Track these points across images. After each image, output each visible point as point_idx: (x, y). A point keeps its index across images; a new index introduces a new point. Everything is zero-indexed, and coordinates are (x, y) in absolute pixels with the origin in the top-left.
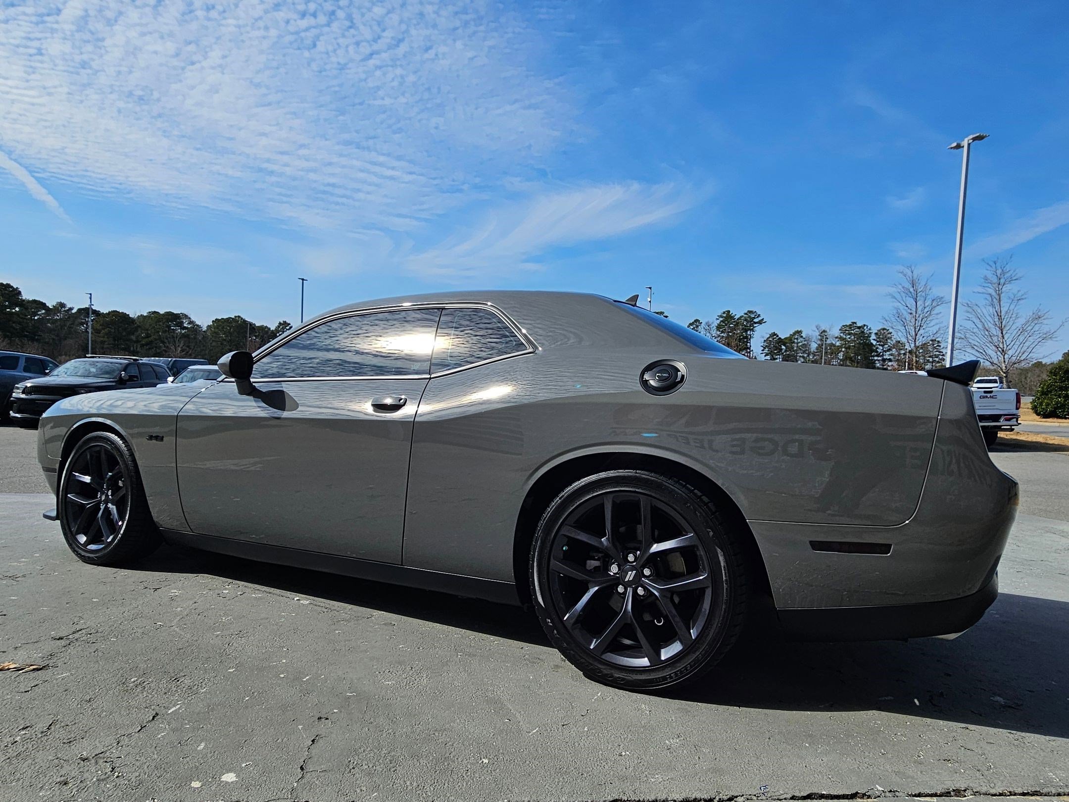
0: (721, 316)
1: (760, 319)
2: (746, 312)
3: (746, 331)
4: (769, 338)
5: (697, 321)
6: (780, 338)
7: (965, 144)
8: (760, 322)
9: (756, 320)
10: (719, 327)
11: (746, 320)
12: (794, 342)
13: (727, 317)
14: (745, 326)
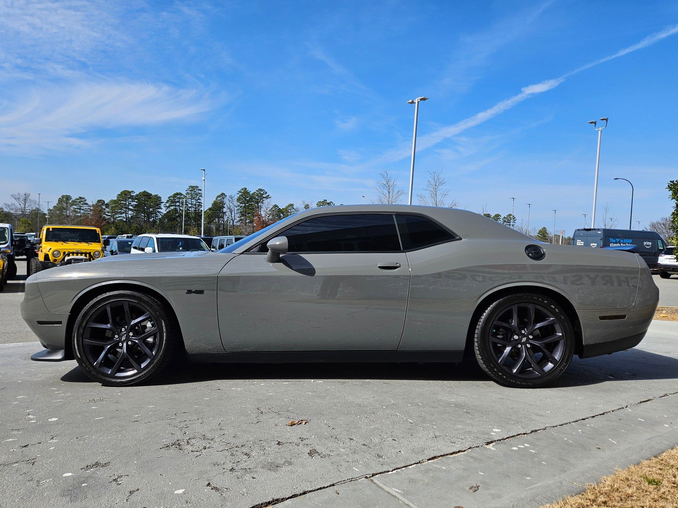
0: (240, 192)
1: (267, 195)
2: (257, 189)
3: (258, 203)
4: (272, 208)
5: (223, 194)
6: (280, 209)
7: (416, 101)
8: (267, 197)
9: (264, 196)
10: (238, 200)
11: (257, 195)
12: (288, 212)
13: (245, 192)
14: (257, 199)
